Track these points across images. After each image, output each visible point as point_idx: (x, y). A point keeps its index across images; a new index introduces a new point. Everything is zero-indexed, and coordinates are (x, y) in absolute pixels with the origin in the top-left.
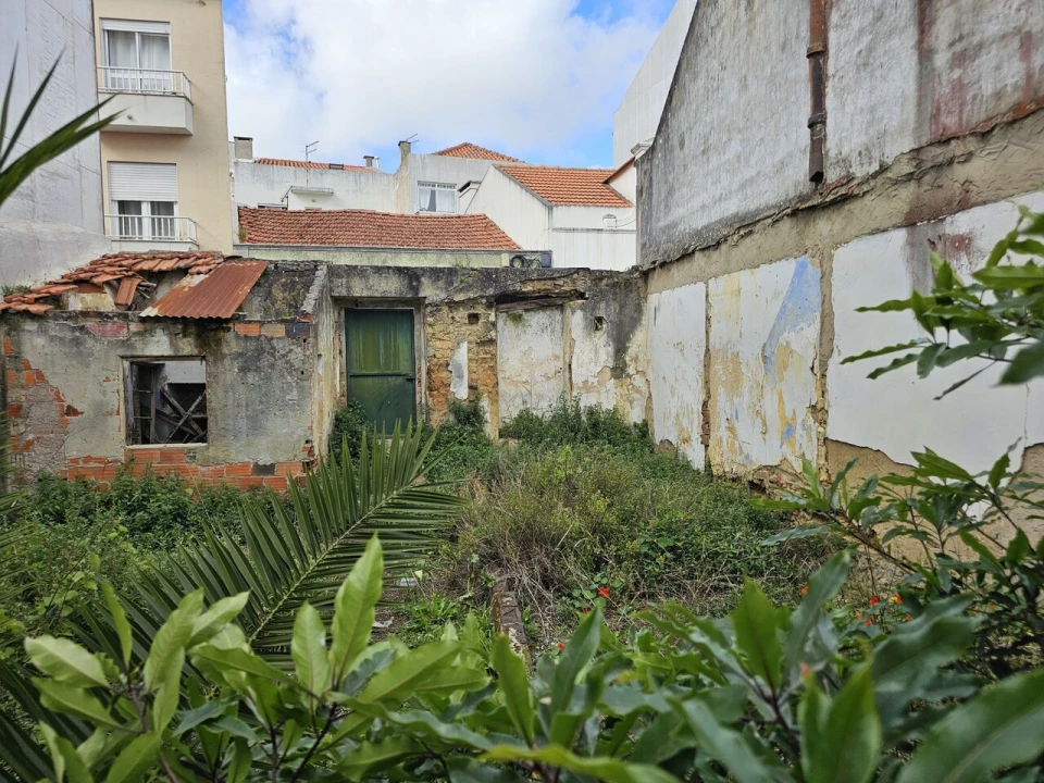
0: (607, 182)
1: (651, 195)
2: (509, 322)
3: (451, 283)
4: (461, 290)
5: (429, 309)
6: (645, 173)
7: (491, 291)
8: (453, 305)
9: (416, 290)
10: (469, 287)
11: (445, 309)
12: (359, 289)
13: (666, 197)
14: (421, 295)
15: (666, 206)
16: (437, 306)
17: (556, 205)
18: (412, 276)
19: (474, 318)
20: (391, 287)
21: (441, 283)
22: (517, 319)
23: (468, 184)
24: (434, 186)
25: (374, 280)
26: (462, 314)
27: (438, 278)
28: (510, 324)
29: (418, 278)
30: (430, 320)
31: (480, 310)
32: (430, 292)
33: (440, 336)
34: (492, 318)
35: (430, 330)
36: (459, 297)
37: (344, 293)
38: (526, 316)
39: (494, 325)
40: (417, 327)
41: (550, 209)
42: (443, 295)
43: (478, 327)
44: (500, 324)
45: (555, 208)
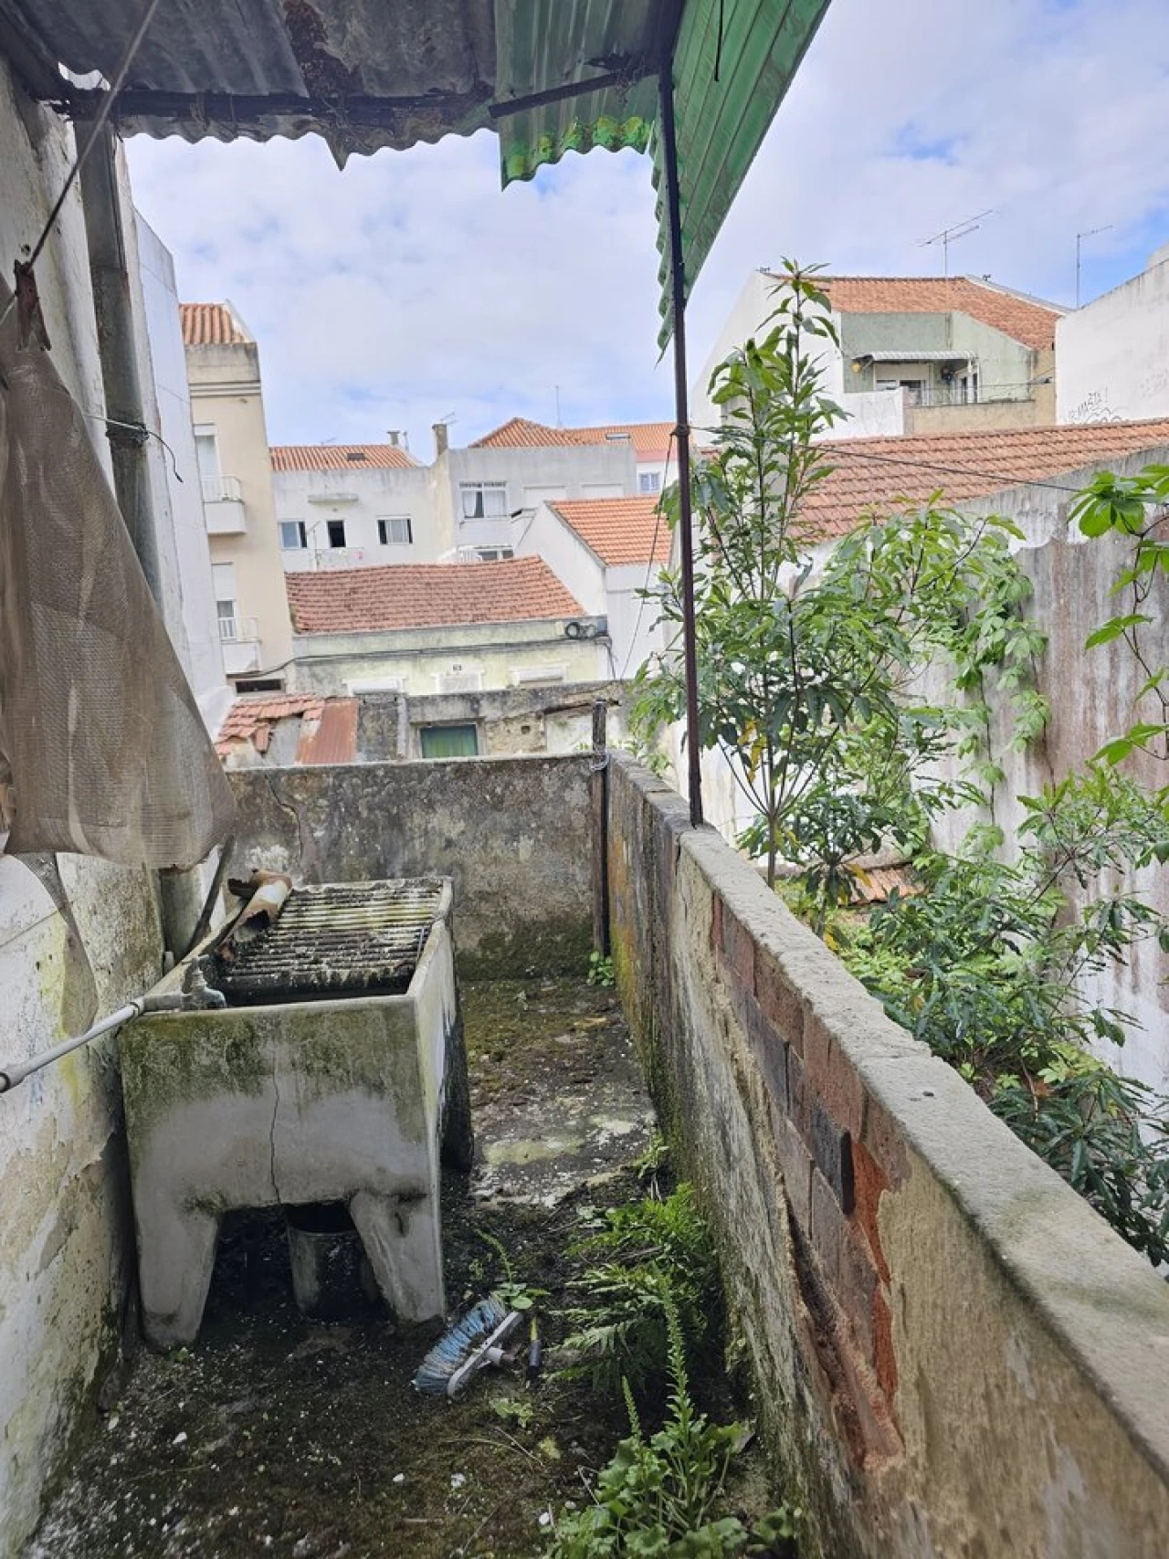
2: (557, 728)
3: (505, 703)
4: (514, 708)
5: (488, 726)
7: (538, 707)
8: (507, 720)
9: (476, 711)
10: (520, 705)
11: (502, 725)
12: (432, 715)
14: (481, 715)
16: (495, 723)
17: (610, 564)
18: (473, 699)
19: (526, 729)
20: (457, 711)
21: (497, 704)
22: (563, 725)
24: (479, 486)
25: (442, 706)
26: (516, 727)
27: (494, 700)
28: (557, 730)
29: (478, 702)
30: (490, 734)
31: (531, 722)
32: (488, 711)
33: (498, 746)
34: (542, 729)
35: (490, 742)
36: (512, 714)
37: (420, 719)
38: (571, 721)
39: (543, 734)
40: (479, 738)
41: (604, 569)
42: (499, 714)
43: (530, 736)
44: (548, 733)
45: (609, 568)
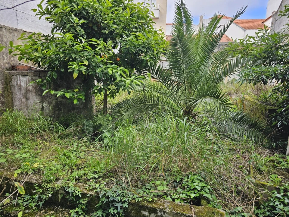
0: (263, 23)
1: (275, 24)
6: (274, 19)
13: (279, 24)
15: (279, 27)
17: (247, 30)
23: (220, 26)
41: (245, 31)
45: (246, 31)
